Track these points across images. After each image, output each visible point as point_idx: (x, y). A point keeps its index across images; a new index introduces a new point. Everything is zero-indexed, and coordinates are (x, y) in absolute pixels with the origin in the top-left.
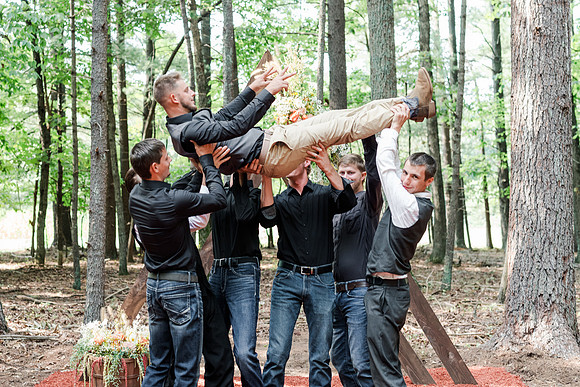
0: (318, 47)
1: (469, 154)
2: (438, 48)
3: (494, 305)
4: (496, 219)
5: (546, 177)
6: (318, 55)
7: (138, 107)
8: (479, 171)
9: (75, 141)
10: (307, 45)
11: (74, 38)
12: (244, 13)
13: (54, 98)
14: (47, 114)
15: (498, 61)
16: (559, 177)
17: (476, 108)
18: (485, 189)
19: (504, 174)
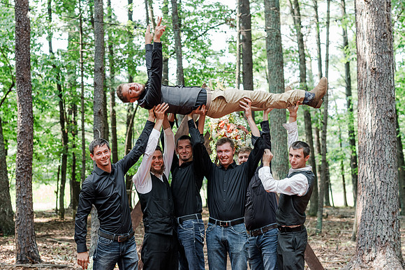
0: (236, 81)
1: (332, 147)
2: (311, 80)
3: (349, 242)
4: (350, 188)
5: (380, 161)
6: (236, 85)
7: (123, 118)
8: (338, 157)
9: (84, 140)
10: (229, 79)
11: (82, 75)
12: (189, 59)
13: (70, 114)
14: (66, 123)
15: (349, 88)
16: (389, 162)
17: (336, 118)
18: (342, 169)
19: (354, 159)
